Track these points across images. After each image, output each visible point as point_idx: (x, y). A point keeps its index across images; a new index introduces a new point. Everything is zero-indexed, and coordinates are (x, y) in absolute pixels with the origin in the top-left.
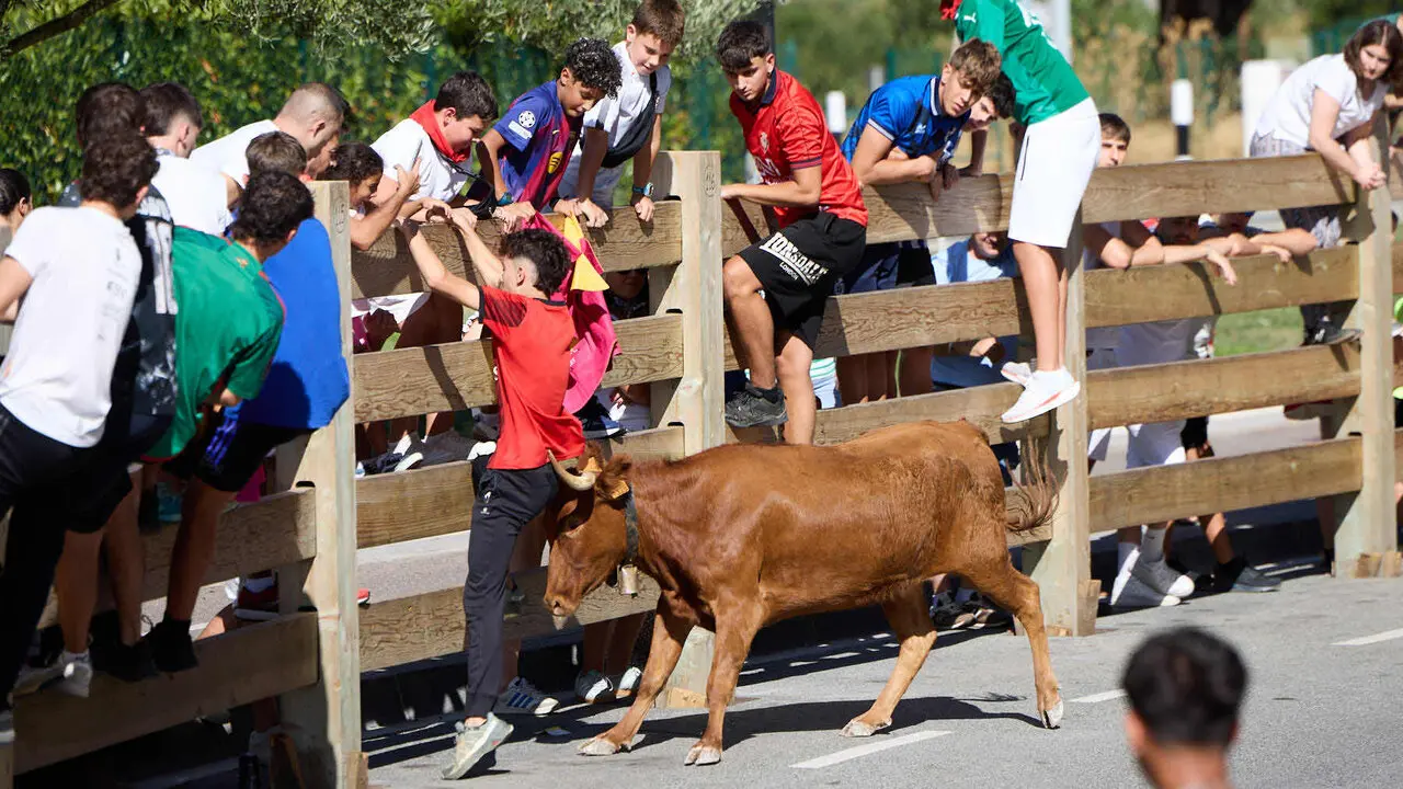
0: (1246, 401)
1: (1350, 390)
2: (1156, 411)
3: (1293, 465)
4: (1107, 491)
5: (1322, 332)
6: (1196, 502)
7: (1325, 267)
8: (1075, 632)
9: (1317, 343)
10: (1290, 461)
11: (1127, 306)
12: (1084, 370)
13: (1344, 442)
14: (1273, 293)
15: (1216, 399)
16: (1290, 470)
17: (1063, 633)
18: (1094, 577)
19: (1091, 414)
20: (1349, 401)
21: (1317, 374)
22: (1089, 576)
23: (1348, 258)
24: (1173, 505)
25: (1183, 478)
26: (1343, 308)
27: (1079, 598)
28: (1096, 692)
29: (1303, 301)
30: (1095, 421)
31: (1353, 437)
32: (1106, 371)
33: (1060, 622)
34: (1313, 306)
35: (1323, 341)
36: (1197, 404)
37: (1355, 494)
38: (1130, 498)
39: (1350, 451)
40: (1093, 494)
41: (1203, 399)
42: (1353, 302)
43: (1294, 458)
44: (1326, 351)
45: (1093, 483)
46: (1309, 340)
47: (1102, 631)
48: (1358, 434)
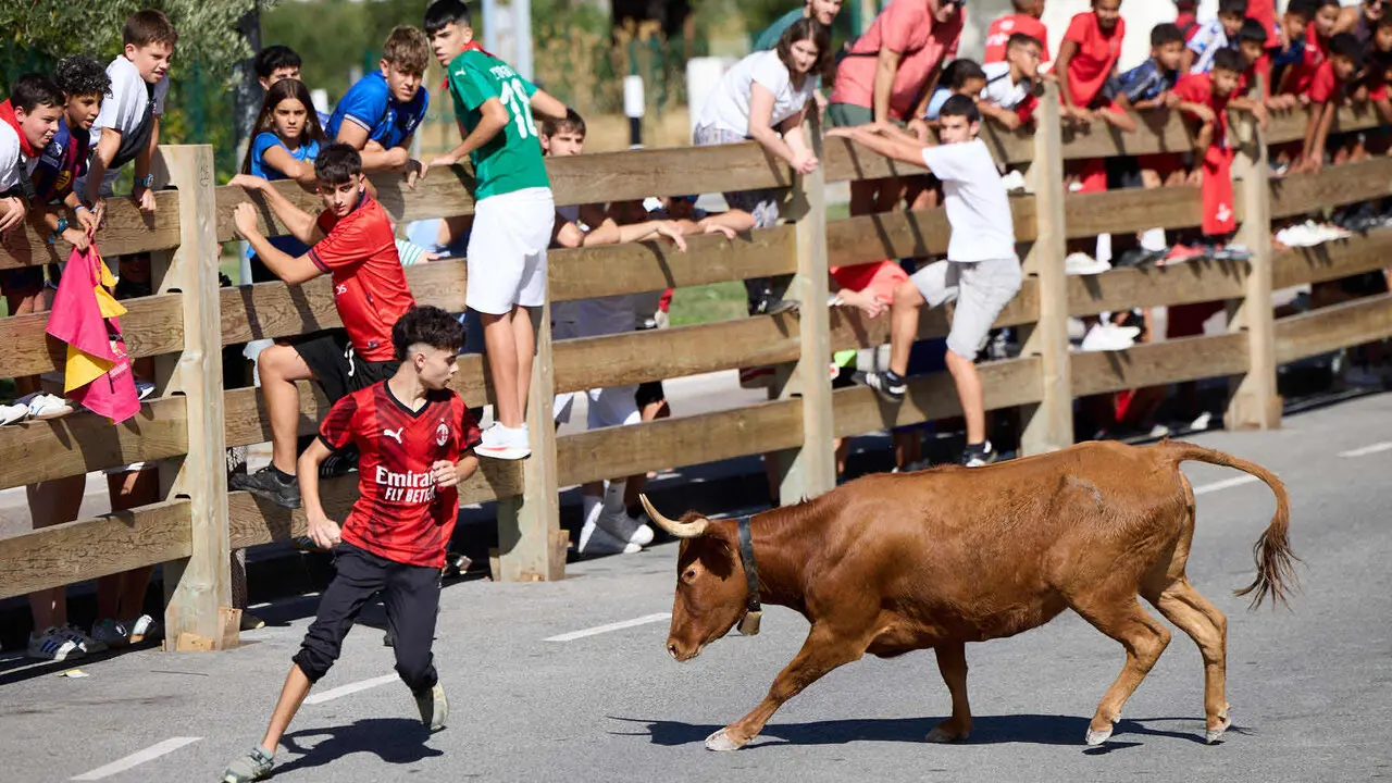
0: (696, 367)
1: (791, 356)
2: (616, 377)
3: (741, 424)
4: (573, 449)
5: (764, 303)
6: (653, 458)
7: (766, 244)
8: (546, 578)
9: (760, 313)
10: (738, 420)
11: (588, 282)
12: (550, 339)
13: (786, 403)
14: (719, 268)
15: (670, 365)
16: (738, 429)
17: (536, 578)
18: (562, 528)
19: (556, 379)
20: (790, 366)
21: (763, 342)
22: (558, 526)
23: (786, 236)
24: (633, 461)
25: (642, 438)
26: (783, 282)
27: (550, 546)
28: (566, 632)
29: (747, 275)
30: (560, 386)
31: (794, 398)
32: (570, 341)
33: (533, 569)
34: (755, 280)
35: (766, 311)
36: (652, 370)
37: (796, 450)
38: (594, 455)
39: (792, 411)
40: (559, 452)
41: (658, 364)
42: (792, 276)
43: (742, 417)
44: (768, 321)
45: (560, 441)
46: (753, 311)
47: (571, 576)
48: (799, 395)
